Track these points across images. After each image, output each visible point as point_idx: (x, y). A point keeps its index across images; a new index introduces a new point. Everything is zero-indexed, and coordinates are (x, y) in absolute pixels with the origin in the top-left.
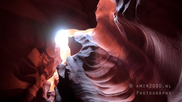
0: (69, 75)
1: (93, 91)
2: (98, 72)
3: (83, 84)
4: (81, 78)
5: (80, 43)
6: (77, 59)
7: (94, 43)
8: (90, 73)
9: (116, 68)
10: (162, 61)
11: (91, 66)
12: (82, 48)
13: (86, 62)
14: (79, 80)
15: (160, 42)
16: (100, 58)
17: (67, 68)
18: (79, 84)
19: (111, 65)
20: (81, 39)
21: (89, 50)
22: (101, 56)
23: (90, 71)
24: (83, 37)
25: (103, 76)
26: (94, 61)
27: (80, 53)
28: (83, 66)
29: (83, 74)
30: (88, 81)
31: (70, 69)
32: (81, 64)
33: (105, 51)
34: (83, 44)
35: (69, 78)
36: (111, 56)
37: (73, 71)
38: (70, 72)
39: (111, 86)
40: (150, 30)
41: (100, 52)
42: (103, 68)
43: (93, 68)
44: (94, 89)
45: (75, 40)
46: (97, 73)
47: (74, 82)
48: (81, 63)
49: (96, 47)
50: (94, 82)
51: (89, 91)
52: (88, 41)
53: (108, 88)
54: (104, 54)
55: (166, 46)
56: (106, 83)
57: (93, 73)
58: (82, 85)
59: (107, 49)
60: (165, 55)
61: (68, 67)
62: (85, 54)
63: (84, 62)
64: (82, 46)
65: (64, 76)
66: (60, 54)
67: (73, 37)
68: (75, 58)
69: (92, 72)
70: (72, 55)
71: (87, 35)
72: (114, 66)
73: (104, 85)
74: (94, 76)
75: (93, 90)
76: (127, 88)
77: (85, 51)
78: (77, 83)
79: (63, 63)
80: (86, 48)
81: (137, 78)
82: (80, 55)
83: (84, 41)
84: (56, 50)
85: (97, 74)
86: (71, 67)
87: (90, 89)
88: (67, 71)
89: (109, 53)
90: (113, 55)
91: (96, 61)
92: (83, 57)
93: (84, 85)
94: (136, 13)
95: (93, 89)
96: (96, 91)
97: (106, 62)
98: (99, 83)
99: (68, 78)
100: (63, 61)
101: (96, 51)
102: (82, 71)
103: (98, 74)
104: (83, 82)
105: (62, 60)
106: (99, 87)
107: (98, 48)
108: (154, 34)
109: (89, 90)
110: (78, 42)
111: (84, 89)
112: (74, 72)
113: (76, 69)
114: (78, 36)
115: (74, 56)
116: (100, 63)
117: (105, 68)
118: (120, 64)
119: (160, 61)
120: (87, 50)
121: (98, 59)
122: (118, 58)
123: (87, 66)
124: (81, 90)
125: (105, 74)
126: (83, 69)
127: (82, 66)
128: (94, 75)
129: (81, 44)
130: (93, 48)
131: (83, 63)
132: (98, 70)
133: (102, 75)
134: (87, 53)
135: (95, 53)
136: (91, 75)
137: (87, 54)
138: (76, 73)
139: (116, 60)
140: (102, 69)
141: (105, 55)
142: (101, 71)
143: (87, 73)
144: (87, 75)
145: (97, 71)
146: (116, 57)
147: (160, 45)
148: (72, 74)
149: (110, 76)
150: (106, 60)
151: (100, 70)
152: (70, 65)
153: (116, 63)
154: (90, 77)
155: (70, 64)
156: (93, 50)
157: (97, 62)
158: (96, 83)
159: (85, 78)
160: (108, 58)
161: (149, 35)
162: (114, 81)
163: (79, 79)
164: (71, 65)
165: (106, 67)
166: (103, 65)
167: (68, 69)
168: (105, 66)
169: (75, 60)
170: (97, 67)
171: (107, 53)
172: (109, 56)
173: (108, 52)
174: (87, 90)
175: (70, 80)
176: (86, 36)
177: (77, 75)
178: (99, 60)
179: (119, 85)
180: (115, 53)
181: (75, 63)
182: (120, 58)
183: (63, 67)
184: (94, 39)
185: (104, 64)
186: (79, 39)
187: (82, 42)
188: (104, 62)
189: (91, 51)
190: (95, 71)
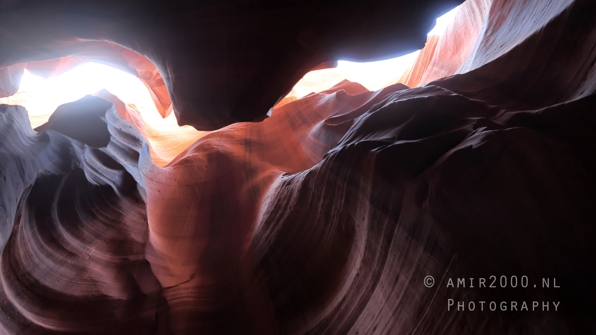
2: (50, 263)
5: (108, 136)
9: (118, 313)
12: (100, 149)
16: (110, 234)
19: (110, 285)
20: (124, 130)
22: (120, 231)
24: (133, 134)
25: (46, 289)
26: (82, 216)
28: (43, 176)
32: (45, 164)
34: (114, 145)
36: (147, 263)
41: (130, 216)
42: (82, 270)
43: (54, 227)
45: (107, 115)
46: (43, 256)
48: (50, 163)
49: (137, 191)
52: (134, 157)
54: (136, 237)
63: (60, 177)
64: (106, 146)
72: (120, 300)
77: (98, 164)
83: (126, 144)
85: (37, 260)
89: (148, 250)
90: (154, 268)
91: (89, 227)
97: (107, 265)
101: (125, 204)
102: (27, 177)
103: (43, 266)
107: (139, 201)
110: (105, 125)
113: (14, 147)
114: (123, 118)
116: (90, 243)
117: (86, 276)
118: (149, 313)
120: (105, 168)
121: (99, 227)
122: (161, 291)
123: (51, 199)
125: (60, 294)
127: (41, 171)
128: (27, 254)
129: (112, 139)
130: (129, 185)
131: (52, 171)
132: (57, 255)
133: (48, 283)
134: (97, 171)
135: (113, 204)
136: (18, 238)
137: (92, 175)
138: (2, 152)
139: (147, 288)
140: (74, 267)
141: (132, 242)
142: (63, 270)
143: (24, 209)
145: (49, 255)
146: (157, 282)
150: (116, 260)
151: (61, 263)
152: (11, 119)
153: (136, 297)
155: (16, 123)
156: (119, 188)
157: (86, 233)
160: (132, 258)
164: (15, 127)
165: (94, 276)
166: (91, 258)
170: (68, 244)
171: (145, 243)
172: (140, 257)
173: (150, 245)
176: (143, 145)
178: (98, 236)
180: (166, 269)
182: (169, 295)
185: (98, 262)
186: (117, 126)
187: (116, 138)
188: (105, 257)
189: (114, 183)
190: (45, 246)
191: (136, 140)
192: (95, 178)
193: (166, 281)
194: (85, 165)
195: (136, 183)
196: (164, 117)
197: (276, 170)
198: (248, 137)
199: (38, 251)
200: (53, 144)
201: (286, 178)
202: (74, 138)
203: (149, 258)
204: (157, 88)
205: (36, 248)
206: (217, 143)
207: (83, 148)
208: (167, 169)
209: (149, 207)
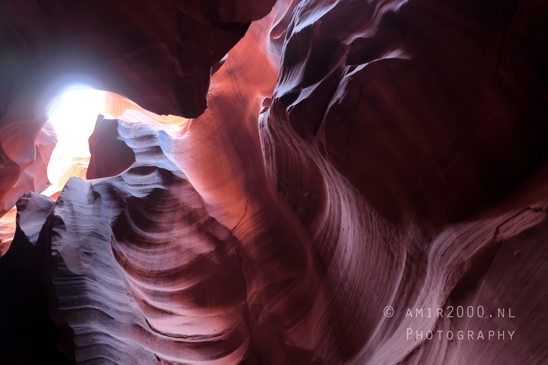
0: (58, 238)
1: (119, 312)
2: (157, 257)
3: (94, 278)
4: (95, 260)
5: (131, 150)
6: (104, 195)
7: (173, 162)
8: (130, 250)
9: (214, 259)
10: (346, 277)
11: (139, 231)
12: (132, 166)
13: (127, 214)
14: (85, 265)
15: (357, 222)
16: (178, 215)
17: (56, 214)
18: (80, 277)
19: (202, 247)
20: (138, 135)
21: (152, 181)
22: (183, 209)
23: (132, 245)
24: (146, 134)
25: (167, 272)
26: (154, 218)
27: (121, 179)
28: (113, 223)
29: (105, 249)
30: (115, 275)
31: (67, 221)
32: (109, 213)
33: (200, 197)
34: (139, 154)
35: (53, 248)
36: (212, 220)
37: (75, 228)
38: (64, 228)
39: (183, 308)
40: (345, 182)
41: (182, 195)
42: (178, 248)
43: (144, 238)
44: (127, 305)
45: (120, 132)
46: (151, 257)
47: (65, 266)
48: (111, 210)
49: (176, 176)
50: (134, 283)
51: (107, 307)
52: (157, 150)
53: (171, 314)
54: (196, 206)
55: (367, 240)
56: (172, 296)
57: (140, 254)
58: (90, 284)
59: (206, 196)
60: (358, 262)
61: (63, 209)
62: (133, 186)
63: (123, 213)
64: (134, 160)
65: (36, 238)
66: (48, 159)
67: (115, 123)
68: (96, 189)
69: (136, 250)
70: (88, 178)
71: (162, 132)
72: (211, 252)
73: (162, 301)
74: (139, 265)
75: (120, 309)
76: (227, 327)
77: (139, 178)
78: (74, 270)
79: (49, 193)
80: (145, 170)
81: (266, 307)
82: (117, 184)
83: (146, 146)
84: (37, 142)
85: (150, 262)
86: (73, 213)
87: (111, 301)
88: (53, 225)
89: (208, 210)
90: (219, 220)
91: (163, 221)
92: (125, 194)
93: (96, 283)
94: (324, 121)
95: (120, 304)
96: (130, 314)
97: (190, 234)
98: (147, 292)
99: (50, 245)
100: (50, 187)
101: (174, 190)
102: (106, 236)
103: (155, 262)
104: (97, 272)
105: (49, 183)
106: (145, 302)
107: (181, 182)
108: (349, 197)
109: (108, 303)
110: (124, 142)
111: (91, 296)
112: (77, 234)
113: (86, 227)
114: (132, 124)
115: (95, 181)
116: (171, 229)
117: (183, 249)
118: (232, 251)
119: (342, 275)
120: (145, 177)
121: (169, 216)
122: (231, 233)
123: (129, 227)
124: (81, 296)
125: (176, 269)
126: (111, 232)
127: (110, 222)
128: (142, 263)
129: (135, 151)
130: (168, 177)
131: (116, 214)
132: (158, 250)
133: (165, 268)
134: (141, 185)
135: (166, 196)
136: (130, 261)
137: (140, 191)
138: (82, 239)
139: (222, 236)
140: (173, 249)
141: (196, 210)
142: (167, 255)
143: (120, 248)
144: (118, 256)
145: (154, 253)
146: (226, 228)
147: (357, 231)
148: (68, 238)
149: (188, 279)
150: (194, 227)
151: (164, 252)
152: (71, 205)
153: (219, 245)
154: (126, 266)
155: (74, 204)
156: (164, 184)
157: (165, 225)
158: (139, 287)
159: (108, 263)
160: (201, 221)
161: (336, 197)
162: (198, 299)
163: (86, 262)
164: (76, 209)
165: (187, 247)
166: (178, 238)
167: (62, 216)
168: (184, 243)
169: (95, 196)
170: (159, 240)
171: (204, 206)
172: (207, 218)
173: (207, 205)
174: (100, 303)
175: (54, 254)
176: (158, 135)
177: (82, 247)
178: (173, 222)
179: (206, 312)
180: (226, 214)
181: (91, 206)
182: (236, 234)
183: (44, 206)
184: (179, 153)
185: (184, 236)
186: (131, 136)
187: (137, 147)
188: (186, 230)
189: (158, 184)
190: (149, 250)
191: (150, 137)
192: (143, 191)
193: (230, 224)
195: (170, 172)
199: (147, 256)
203: (212, 214)
205: (144, 256)
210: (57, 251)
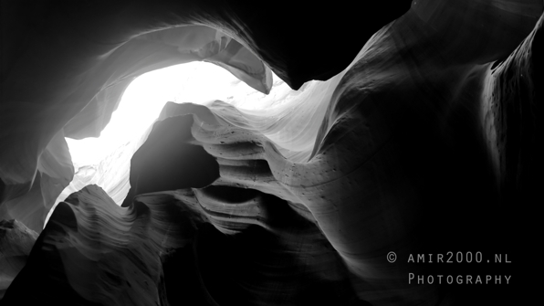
4: (126, 293)
5: (213, 159)
20: (228, 141)
21: (248, 213)
29: (146, 288)
34: (227, 168)
37: (96, 235)
38: (75, 229)
41: (305, 252)
45: (195, 134)
48: (166, 237)
62: (211, 213)
63: (188, 247)
64: (218, 176)
77: (223, 206)
82: (183, 198)
83: (241, 158)
102: (151, 270)
110: (200, 149)
112: (97, 244)
120: (234, 205)
121: (274, 287)
127: (161, 253)
129: (220, 163)
131: (174, 245)
134: (227, 216)
137: (224, 224)
138: (105, 252)
155: (98, 209)
164: (100, 216)
177: (105, 264)
181: (128, 224)
186: (216, 141)
187: (224, 158)
189: (258, 218)
191: (251, 145)
192: (231, 226)
194: (208, 215)
195: (285, 202)
196: (267, 92)
197: (477, 67)
198: (402, 45)
200: (154, 211)
201: (499, 69)
202: (174, 189)
204: (234, 59)
206: (362, 82)
207: (192, 195)
208: (315, 160)
209: (322, 226)
210: (54, 247)
